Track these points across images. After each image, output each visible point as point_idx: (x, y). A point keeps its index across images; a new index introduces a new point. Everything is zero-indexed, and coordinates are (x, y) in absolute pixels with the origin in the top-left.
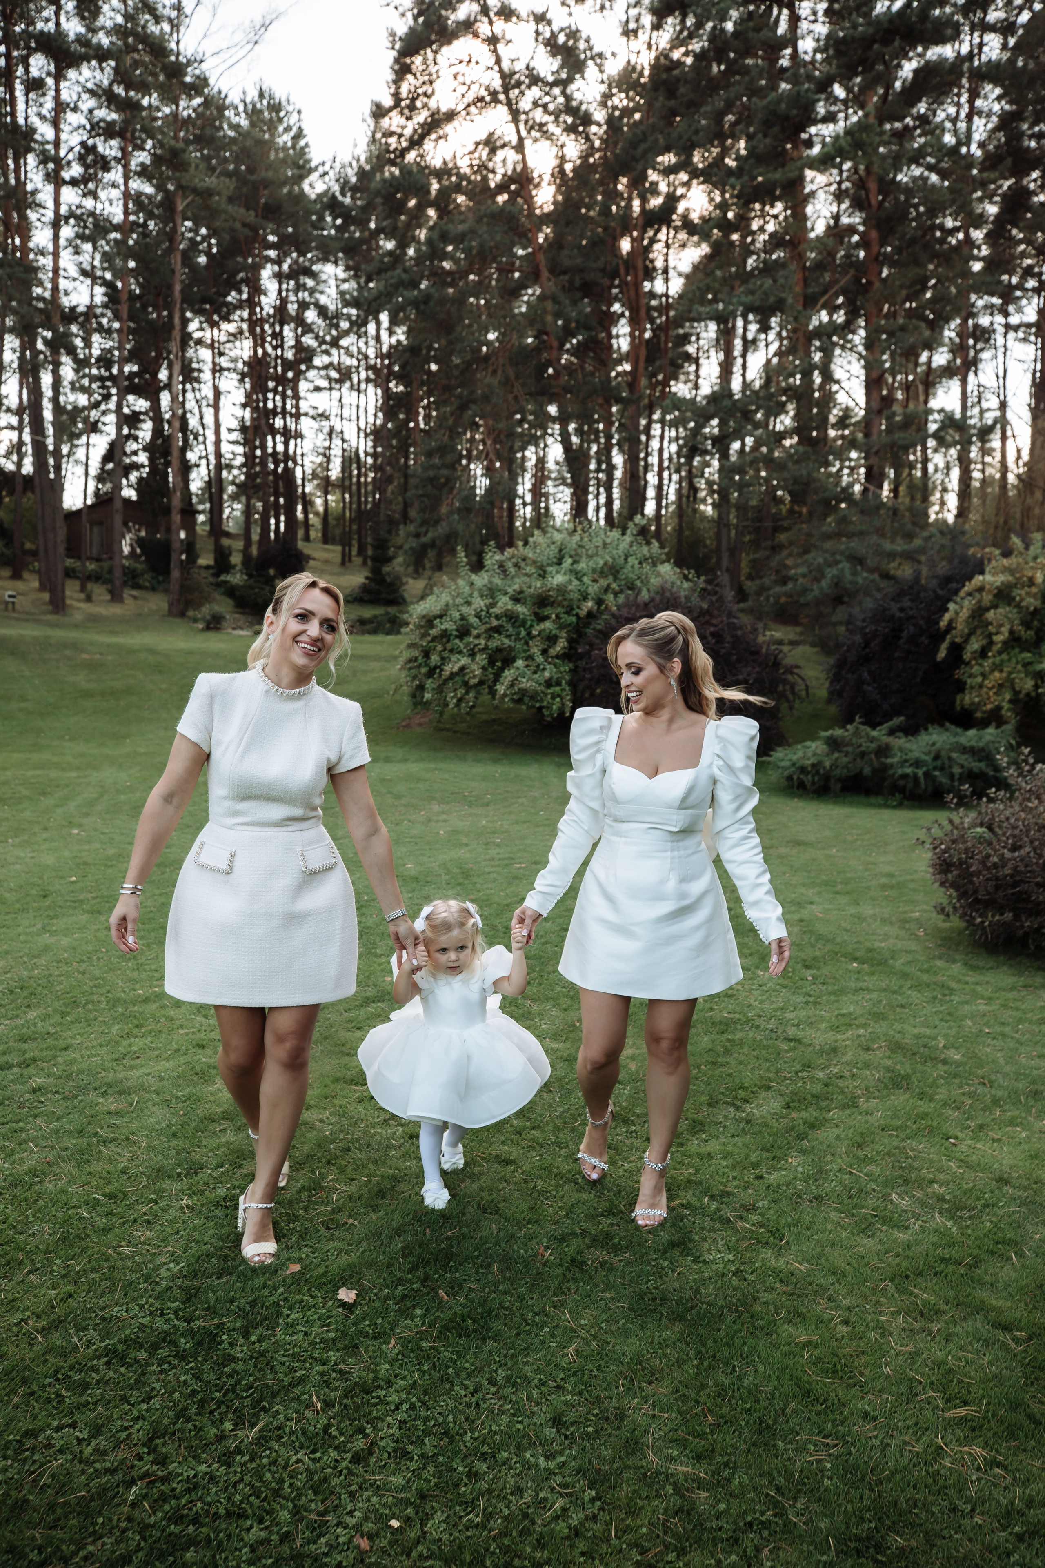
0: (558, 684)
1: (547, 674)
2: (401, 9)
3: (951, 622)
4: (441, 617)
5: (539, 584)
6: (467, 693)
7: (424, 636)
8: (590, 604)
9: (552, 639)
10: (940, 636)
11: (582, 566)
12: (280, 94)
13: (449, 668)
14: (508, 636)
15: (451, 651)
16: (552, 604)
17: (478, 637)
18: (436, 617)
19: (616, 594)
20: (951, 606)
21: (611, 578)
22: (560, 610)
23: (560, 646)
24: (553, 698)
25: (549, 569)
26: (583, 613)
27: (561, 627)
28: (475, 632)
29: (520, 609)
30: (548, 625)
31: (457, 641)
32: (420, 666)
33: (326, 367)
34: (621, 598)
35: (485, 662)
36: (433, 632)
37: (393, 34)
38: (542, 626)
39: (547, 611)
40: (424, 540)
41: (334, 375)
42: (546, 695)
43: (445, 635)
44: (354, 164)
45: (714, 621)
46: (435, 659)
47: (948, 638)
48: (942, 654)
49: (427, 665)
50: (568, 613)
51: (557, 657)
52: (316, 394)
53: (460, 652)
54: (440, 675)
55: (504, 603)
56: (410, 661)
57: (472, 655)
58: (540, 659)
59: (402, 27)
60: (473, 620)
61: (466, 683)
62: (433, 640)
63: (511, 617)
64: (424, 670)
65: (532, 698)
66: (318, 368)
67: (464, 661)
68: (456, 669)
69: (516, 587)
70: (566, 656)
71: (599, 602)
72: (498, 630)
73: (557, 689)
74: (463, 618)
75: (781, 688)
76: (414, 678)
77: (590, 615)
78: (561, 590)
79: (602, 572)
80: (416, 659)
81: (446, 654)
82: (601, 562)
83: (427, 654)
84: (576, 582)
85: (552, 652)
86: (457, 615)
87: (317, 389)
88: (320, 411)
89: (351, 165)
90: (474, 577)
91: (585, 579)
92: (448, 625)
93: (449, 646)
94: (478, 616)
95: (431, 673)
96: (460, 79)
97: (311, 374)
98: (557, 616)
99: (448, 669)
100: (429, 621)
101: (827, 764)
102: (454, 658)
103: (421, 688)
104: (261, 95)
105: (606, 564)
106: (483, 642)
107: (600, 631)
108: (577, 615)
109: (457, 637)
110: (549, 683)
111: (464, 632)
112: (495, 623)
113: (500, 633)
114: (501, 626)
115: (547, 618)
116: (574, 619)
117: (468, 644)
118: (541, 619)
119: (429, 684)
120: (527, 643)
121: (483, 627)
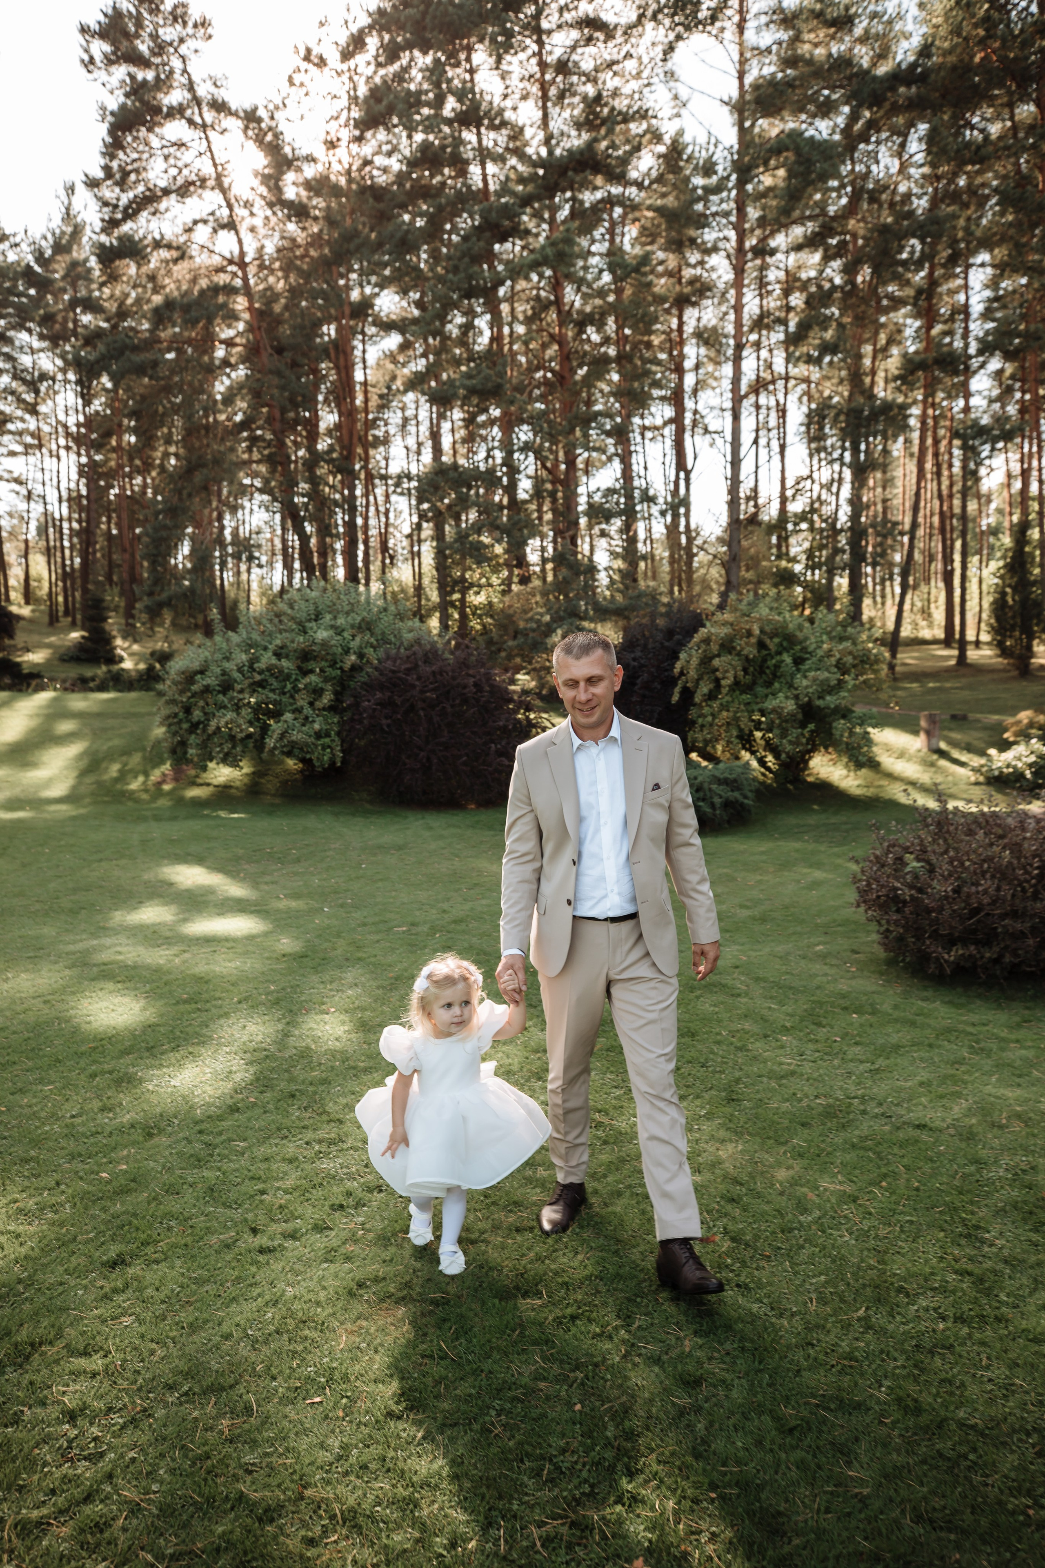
0: (328, 735)
1: (317, 726)
2: (108, 86)
3: (682, 669)
4: (202, 672)
5: (301, 639)
6: (234, 747)
7: (182, 692)
8: (353, 658)
9: (318, 692)
10: (673, 681)
11: (341, 621)
14: (273, 691)
15: (215, 706)
16: (315, 658)
17: (241, 691)
18: (197, 673)
19: (374, 647)
20: (683, 656)
21: (368, 633)
22: (323, 664)
23: (327, 699)
24: (324, 749)
25: (308, 625)
26: (347, 666)
27: (326, 680)
28: (238, 687)
29: (285, 663)
30: (313, 678)
31: (221, 696)
32: (181, 721)
34: (381, 653)
35: (252, 716)
36: (195, 688)
37: (103, 108)
38: (307, 680)
39: (312, 665)
40: (157, 598)
41: (29, 440)
42: (316, 746)
43: (207, 689)
44: (49, 236)
45: (471, 672)
46: (197, 714)
47: (680, 684)
48: (675, 698)
49: (189, 721)
50: (332, 666)
51: (324, 709)
53: (225, 707)
54: (204, 730)
55: (267, 659)
56: (168, 717)
57: (237, 709)
58: (307, 711)
59: (114, 103)
60: (236, 675)
61: (233, 738)
62: (193, 696)
63: (275, 671)
64: (185, 726)
65: (301, 749)
67: (229, 716)
68: (221, 724)
69: (278, 642)
70: (332, 708)
71: (361, 656)
72: (262, 684)
73: (327, 740)
74: (224, 673)
76: (175, 734)
77: (354, 668)
78: (324, 644)
79: (360, 627)
80: (176, 715)
81: (211, 709)
82: (359, 619)
83: (188, 710)
84: (337, 637)
85: (319, 705)
86: (218, 671)
87: (12, 454)
89: (45, 238)
90: (230, 633)
91: (345, 635)
92: (210, 680)
93: (212, 701)
94: (240, 670)
95: (194, 727)
96: (172, 161)
98: (322, 670)
99: (213, 724)
100: (189, 677)
102: (219, 712)
103: (183, 744)
105: (363, 620)
106: (247, 696)
107: (365, 683)
108: (341, 668)
109: (220, 692)
110: (318, 735)
111: (226, 686)
112: (258, 677)
113: (264, 688)
114: (265, 680)
115: (312, 671)
116: (338, 672)
117: (232, 698)
118: (305, 673)
119: (193, 739)
120: (292, 697)
121: (247, 682)
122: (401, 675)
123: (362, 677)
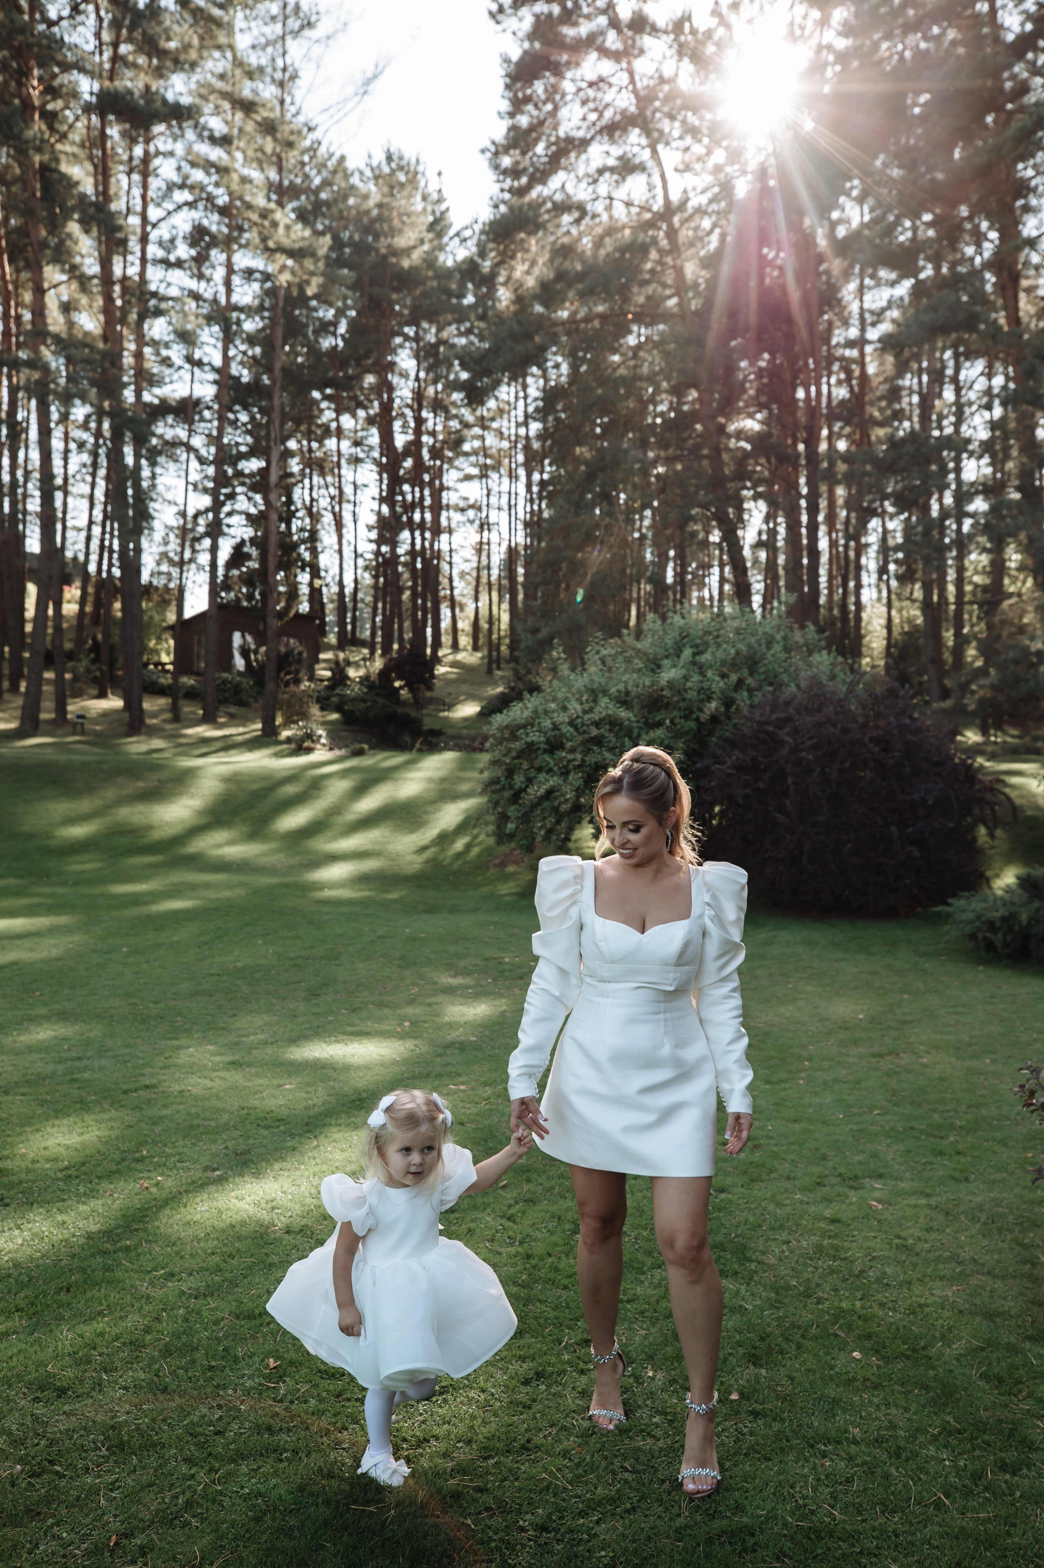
4: (527, 726)
5: (649, 682)
6: (558, 822)
7: (507, 751)
8: (714, 705)
11: (707, 657)
12: (410, 155)
13: (536, 791)
15: (540, 770)
16: (667, 706)
17: (573, 750)
18: (519, 727)
19: (750, 691)
21: (745, 672)
22: (675, 713)
25: (664, 662)
26: (704, 717)
27: (676, 736)
28: (569, 745)
29: (623, 714)
30: (658, 733)
31: (547, 757)
32: (503, 789)
33: (475, 453)
35: (581, 782)
36: (518, 746)
37: (507, 61)
39: (659, 715)
43: (530, 749)
46: (519, 780)
49: (511, 787)
50: (686, 717)
52: (466, 483)
53: (550, 771)
54: (525, 800)
55: (605, 707)
56: (490, 783)
57: (565, 773)
60: (566, 729)
61: (556, 810)
62: (518, 757)
63: (613, 723)
64: (507, 794)
66: (466, 454)
67: (553, 781)
68: (542, 791)
69: (622, 686)
71: (728, 703)
74: (555, 727)
75: (977, 811)
76: (497, 803)
77: (714, 719)
78: (677, 687)
79: (733, 664)
80: (499, 780)
81: (532, 773)
82: (733, 651)
83: (510, 773)
84: (696, 678)
86: (547, 724)
88: (471, 502)
90: (572, 676)
91: (709, 674)
92: (534, 736)
93: (537, 763)
94: (571, 723)
95: (514, 798)
96: (590, 104)
97: (460, 462)
99: (533, 791)
100: (513, 732)
101: (1024, 918)
102: (542, 776)
103: (504, 816)
104: (389, 158)
105: (738, 653)
106: (579, 756)
107: (726, 740)
108: (697, 720)
109: (545, 751)
111: (554, 745)
112: (594, 732)
114: (602, 736)
115: (658, 725)
116: (692, 724)
117: (560, 760)
119: (512, 811)
121: (580, 738)
122: (771, 728)
123: (727, 731)
